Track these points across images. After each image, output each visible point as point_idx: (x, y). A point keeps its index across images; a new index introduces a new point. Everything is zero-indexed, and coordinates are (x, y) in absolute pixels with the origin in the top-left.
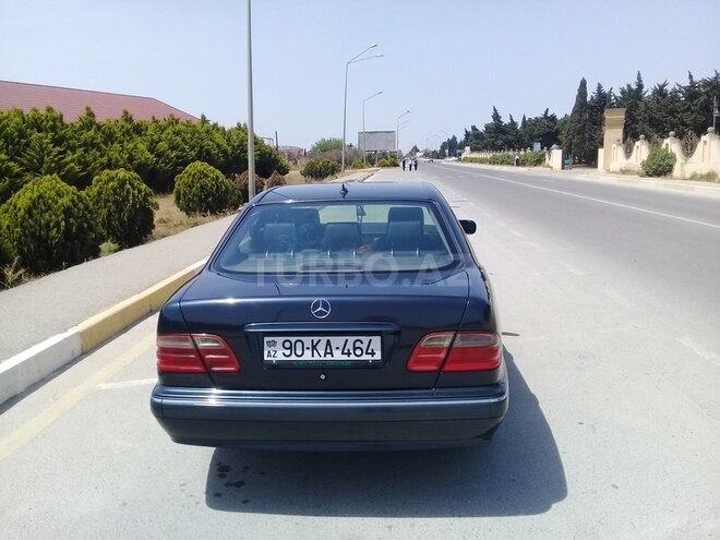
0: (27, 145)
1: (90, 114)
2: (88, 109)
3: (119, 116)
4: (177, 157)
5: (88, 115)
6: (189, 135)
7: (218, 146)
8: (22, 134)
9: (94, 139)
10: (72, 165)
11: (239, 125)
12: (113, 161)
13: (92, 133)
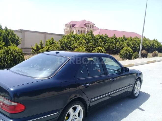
0: (98, 41)
1: (115, 36)
2: (114, 35)
3: (122, 36)
4: (133, 46)
5: (114, 36)
6: (139, 41)
7: (146, 44)
8: (98, 39)
9: (113, 41)
10: (106, 46)
11: (154, 39)
12: (116, 46)
13: (113, 40)
